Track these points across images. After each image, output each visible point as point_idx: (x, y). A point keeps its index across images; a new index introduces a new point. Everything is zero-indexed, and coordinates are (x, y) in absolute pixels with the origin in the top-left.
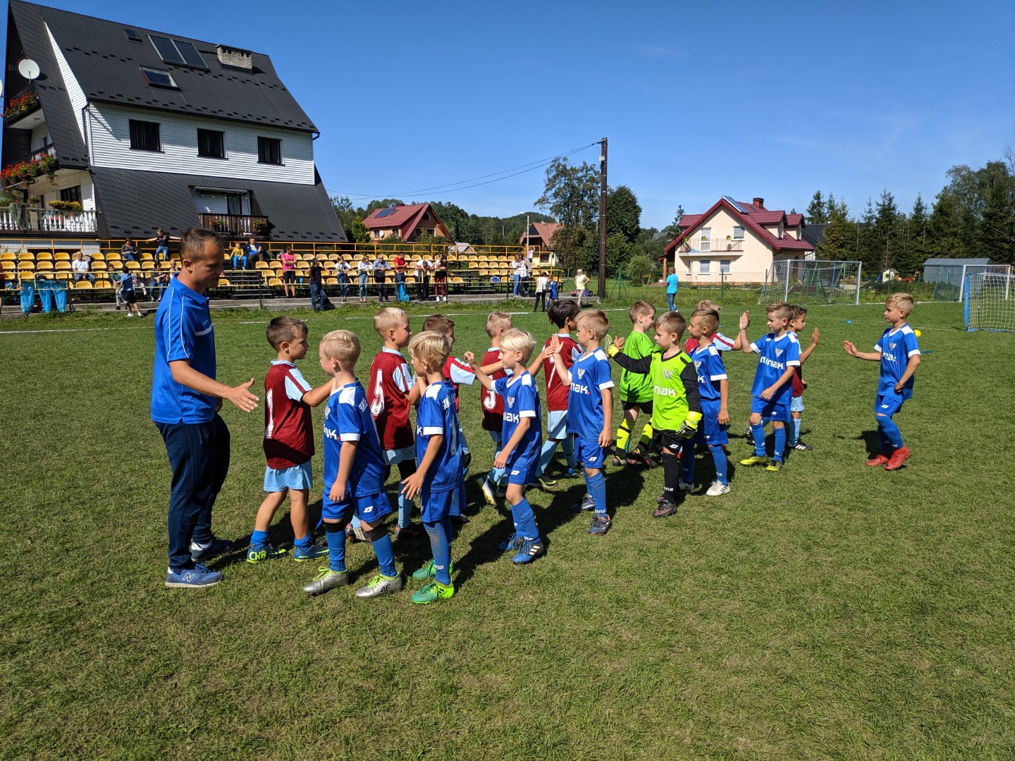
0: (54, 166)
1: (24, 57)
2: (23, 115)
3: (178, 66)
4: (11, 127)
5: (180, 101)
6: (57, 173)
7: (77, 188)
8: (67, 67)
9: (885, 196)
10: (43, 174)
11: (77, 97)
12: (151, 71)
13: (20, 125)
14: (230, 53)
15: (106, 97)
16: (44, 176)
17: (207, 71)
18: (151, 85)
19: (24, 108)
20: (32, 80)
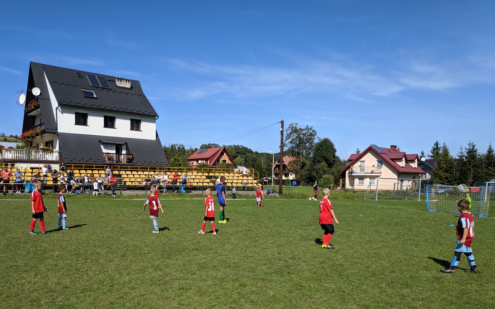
0: (44, 132)
1: (35, 86)
2: (32, 110)
3: (97, 88)
4: (28, 115)
5: (98, 103)
6: (44, 135)
7: (52, 141)
8: (51, 90)
9: (470, 145)
10: (39, 135)
11: (54, 103)
12: (86, 90)
13: (31, 114)
14: (121, 81)
15: (66, 103)
16: (39, 136)
17: (110, 90)
18: (85, 97)
19: (33, 108)
20: (37, 96)
